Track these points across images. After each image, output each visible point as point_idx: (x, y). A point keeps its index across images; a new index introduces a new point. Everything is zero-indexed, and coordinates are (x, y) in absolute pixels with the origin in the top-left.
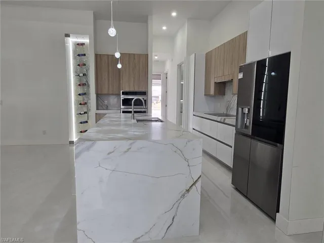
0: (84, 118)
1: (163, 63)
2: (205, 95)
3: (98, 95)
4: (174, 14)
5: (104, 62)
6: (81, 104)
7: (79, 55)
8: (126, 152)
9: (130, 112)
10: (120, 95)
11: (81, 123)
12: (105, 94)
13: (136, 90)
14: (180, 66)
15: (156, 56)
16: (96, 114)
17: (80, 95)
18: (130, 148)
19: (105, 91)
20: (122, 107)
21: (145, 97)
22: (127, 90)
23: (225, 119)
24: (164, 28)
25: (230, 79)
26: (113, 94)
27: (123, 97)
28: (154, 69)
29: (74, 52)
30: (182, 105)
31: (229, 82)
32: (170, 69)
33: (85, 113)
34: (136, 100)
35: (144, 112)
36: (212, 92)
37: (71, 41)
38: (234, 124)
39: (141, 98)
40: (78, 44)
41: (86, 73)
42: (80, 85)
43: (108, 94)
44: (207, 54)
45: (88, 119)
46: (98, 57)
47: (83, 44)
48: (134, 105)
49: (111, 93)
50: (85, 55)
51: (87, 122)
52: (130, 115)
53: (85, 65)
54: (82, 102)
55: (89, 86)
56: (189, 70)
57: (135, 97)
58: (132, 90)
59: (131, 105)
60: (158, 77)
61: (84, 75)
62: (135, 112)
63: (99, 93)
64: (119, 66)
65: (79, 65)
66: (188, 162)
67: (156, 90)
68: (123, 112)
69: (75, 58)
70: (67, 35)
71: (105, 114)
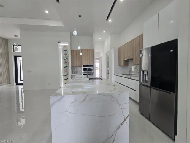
0: (66, 77)
1: (99, 53)
2: (119, 66)
3: (72, 67)
4: (104, 32)
5: (74, 53)
6: (65, 71)
7: (64, 51)
8: (83, 101)
9: (86, 74)
10: (81, 67)
11: (65, 79)
12: (75, 67)
13: (89, 64)
14: (107, 54)
15: (97, 50)
16: (72, 75)
17: (65, 67)
18: (85, 99)
19: (75, 66)
20: (83, 72)
21: (92, 67)
22: (85, 64)
23: (131, 77)
24: (100, 38)
25: (132, 58)
26: (79, 67)
27: (83, 68)
28: (96, 56)
29: (63, 49)
30: (108, 70)
31: (131, 59)
32: (103, 55)
33: (67, 75)
34: (89, 69)
35: (92, 74)
36: (122, 64)
37: (61, 45)
38: (139, 80)
39: (91, 68)
40: (64, 46)
41: (67, 58)
42: (65, 63)
43: (77, 67)
44: (119, 48)
45: (68, 77)
46: (72, 51)
47: (66, 46)
48: (88, 71)
49: (78, 66)
50: (67, 50)
51: (68, 79)
52: (86, 76)
53: (67, 54)
54: (65, 70)
55: (68, 63)
56: (111, 55)
57: (88, 68)
58: (87, 64)
59: (86, 71)
60: (97, 59)
61: (66, 59)
62: (88, 74)
63: (73, 66)
64: (81, 54)
65: (64, 55)
66: (121, 106)
67: (97, 65)
68: (83, 74)
69: (62, 52)
70: (59, 42)
71: (75, 75)
